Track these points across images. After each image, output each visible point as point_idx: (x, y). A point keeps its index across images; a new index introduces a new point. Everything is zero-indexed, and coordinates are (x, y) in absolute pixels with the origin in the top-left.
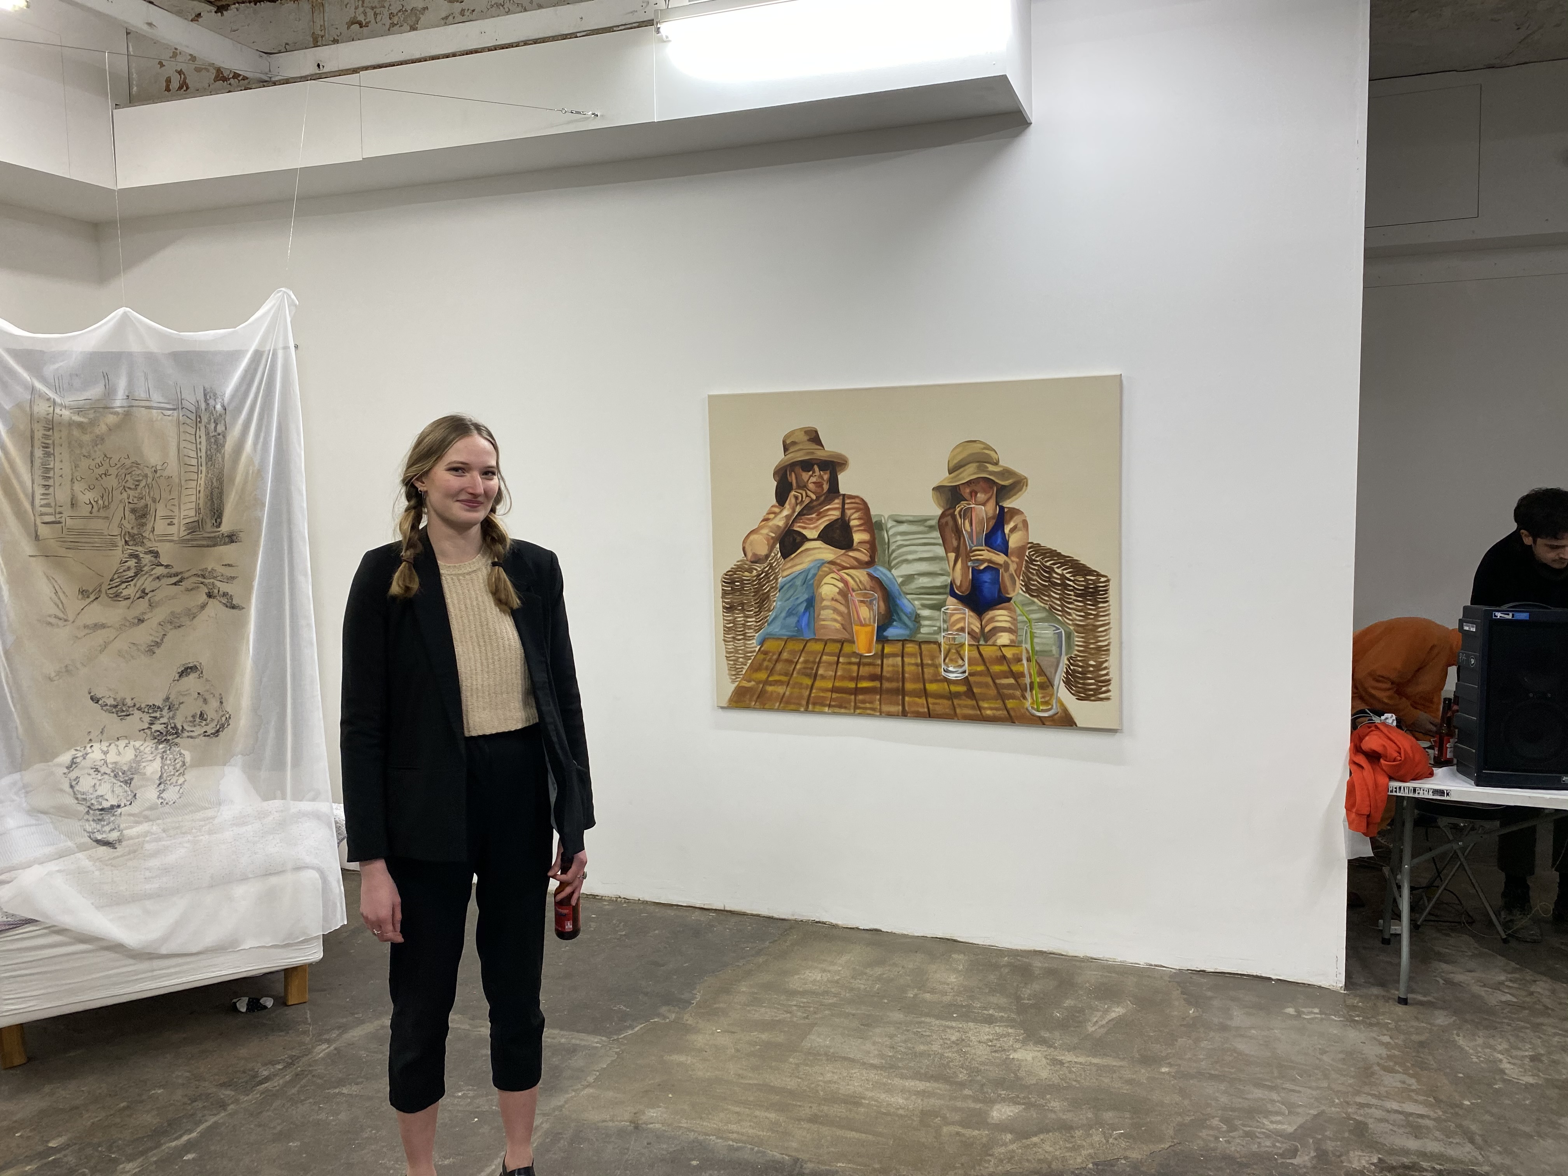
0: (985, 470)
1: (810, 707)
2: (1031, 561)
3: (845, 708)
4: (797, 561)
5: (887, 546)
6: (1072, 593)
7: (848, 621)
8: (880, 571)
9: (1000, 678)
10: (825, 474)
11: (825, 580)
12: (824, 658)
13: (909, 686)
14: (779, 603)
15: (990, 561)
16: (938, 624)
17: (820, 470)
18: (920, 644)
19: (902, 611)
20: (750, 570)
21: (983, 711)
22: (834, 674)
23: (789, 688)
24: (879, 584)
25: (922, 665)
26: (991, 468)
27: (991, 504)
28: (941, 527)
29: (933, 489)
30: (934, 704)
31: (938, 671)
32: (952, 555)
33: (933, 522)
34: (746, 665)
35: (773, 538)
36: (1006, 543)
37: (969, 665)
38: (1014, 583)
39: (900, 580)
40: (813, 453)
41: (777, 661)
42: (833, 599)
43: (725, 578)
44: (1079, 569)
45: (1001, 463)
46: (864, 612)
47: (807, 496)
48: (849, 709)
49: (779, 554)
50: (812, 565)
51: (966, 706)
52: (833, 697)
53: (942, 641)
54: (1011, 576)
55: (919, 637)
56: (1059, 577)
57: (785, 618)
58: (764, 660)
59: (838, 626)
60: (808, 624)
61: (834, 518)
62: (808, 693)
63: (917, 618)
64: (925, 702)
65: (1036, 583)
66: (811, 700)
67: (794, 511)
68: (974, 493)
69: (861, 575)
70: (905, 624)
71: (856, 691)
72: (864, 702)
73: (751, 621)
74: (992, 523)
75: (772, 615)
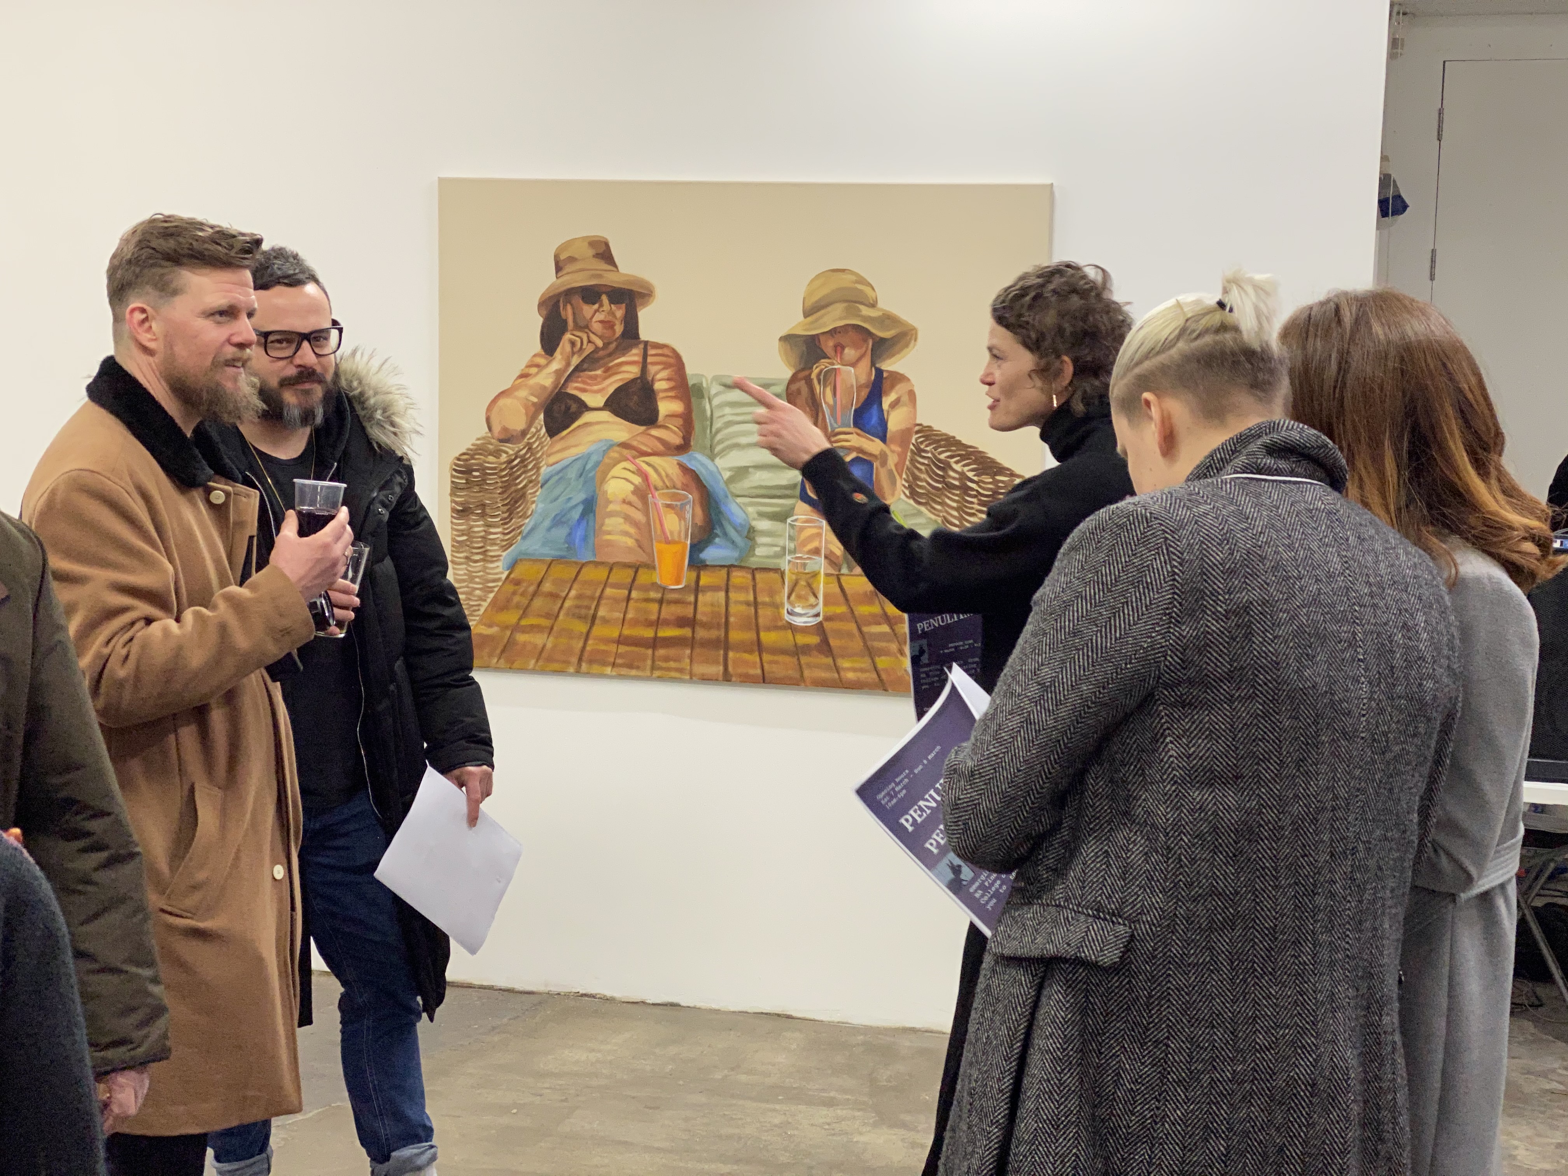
0: (857, 314)
1: (583, 666)
2: (919, 451)
3: (638, 668)
4: (571, 441)
5: (709, 422)
7: (647, 534)
8: (697, 460)
9: (868, 624)
10: (619, 308)
11: (612, 473)
12: (608, 592)
13: (735, 636)
14: (541, 505)
15: (860, 450)
16: (781, 543)
17: (612, 302)
18: (753, 571)
19: (729, 522)
20: (497, 453)
21: (841, 674)
22: (622, 616)
23: (551, 638)
24: (694, 479)
25: (756, 604)
26: (865, 311)
27: (865, 365)
28: (791, 394)
29: (780, 339)
30: (771, 663)
31: (779, 614)
35: (534, 404)
36: (883, 423)
37: (824, 606)
38: (893, 483)
39: (727, 475)
40: (600, 276)
41: (534, 595)
42: (624, 501)
43: (454, 465)
44: (986, 465)
45: (880, 305)
46: (672, 523)
48: (643, 670)
49: (544, 430)
50: (594, 448)
51: (818, 667)
52: (620, 651)
54: (890, 472)
55: (753, 562)
56: (956, 476)
57: (549, 529)
58: (514, 593)
59: (630, 542)
60: (585, 539)
61: (631, 376)
62: (581, 644)
63: (750, 534)
64: (758, 660)
65: (924, 483)
66: (586, 657)
67: (568, 364)
68: (839, 348)
69: (668, 465)
70: (733, 542)
71: (655, 643)
72: (666, 659)
73: (496, 533)
74: (865, 393)
75: (529, 523)
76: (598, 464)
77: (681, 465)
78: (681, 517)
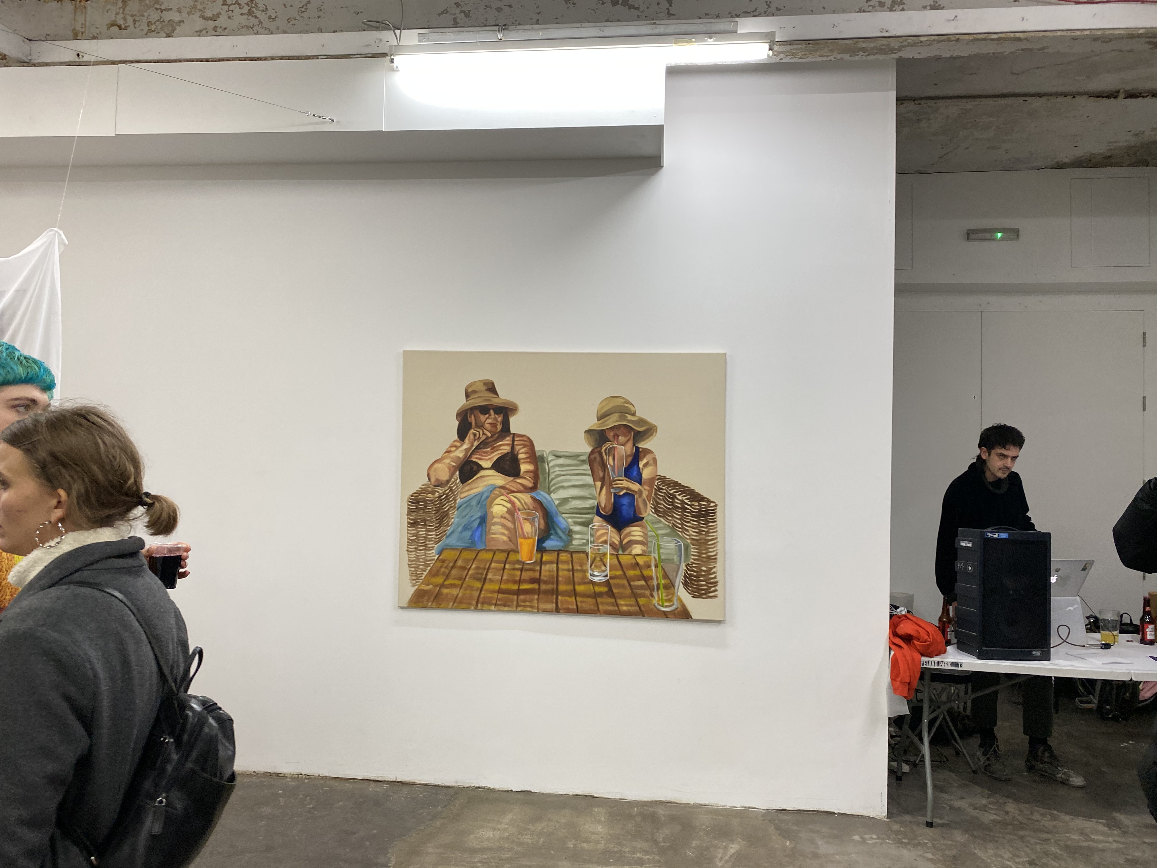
0: (625, 418)
1: (479, 605)
2: (659, 489)
3: (509, 606)
4: (473, 485)
5: (547, 475)
6: (689, 514)
7: (514, 534)
8: (541, 495)
9: (634, 581)
10: (499, 417)
11: (495, 502)
12: (493, 565)
13: (562, 588)
14: (457, 520)
15: (628, 489)
16: (586, 538)
17: (495, 413)
18: (572, 553)
19: (558, 527)
20: (433, 493)
21: (620, 607)
22: (500, 578)
23: (462, 591)
24: (539, 504)
25: (573, 570)
26: (630, 417)
27: (630, 445)
28: (591, 461)
29: (585, 432)
30: (581, 602)
31: (585, 575)
32: (599, 484)
33: (585, 458)
34: (425, 571)
35: (453, 466)
36: (640, 475)
37: (610, 570)
38: (646, 506)
39: (557, 502)
40: (489, 400)
41: (453, 567)
42: (502, 517)
43: (410, 499)
44: (695, 496)
45: (637, 414)
46: (527, 528)
47: (484, 434)
48: (512, 607)
49: (459, 480)
50: (485, 489)
51: (607, 604)
52: (499, 597)
53: (589, 551)
54: (644, 500)
55: (571, 548)
56: (679, 502)
57: (461, 532)
58: (441, 567)
59: (505, 538)
60: (480, 537)
61: (506, 452)
62: (477, 594)
63: (570, 533)
64: (574, 601)
65: (662, 506)
66: (481, 600)
67: (472, 446)
68: (616, 436)
69: (526, 498)
70: (560, 538)
71: (518, 592)
72: (524, 601)
73: (432, 535)
74: (630, 459)
75: (450, 529)
76: (488, 497)
77: (533, 498)
78: (533, 525)
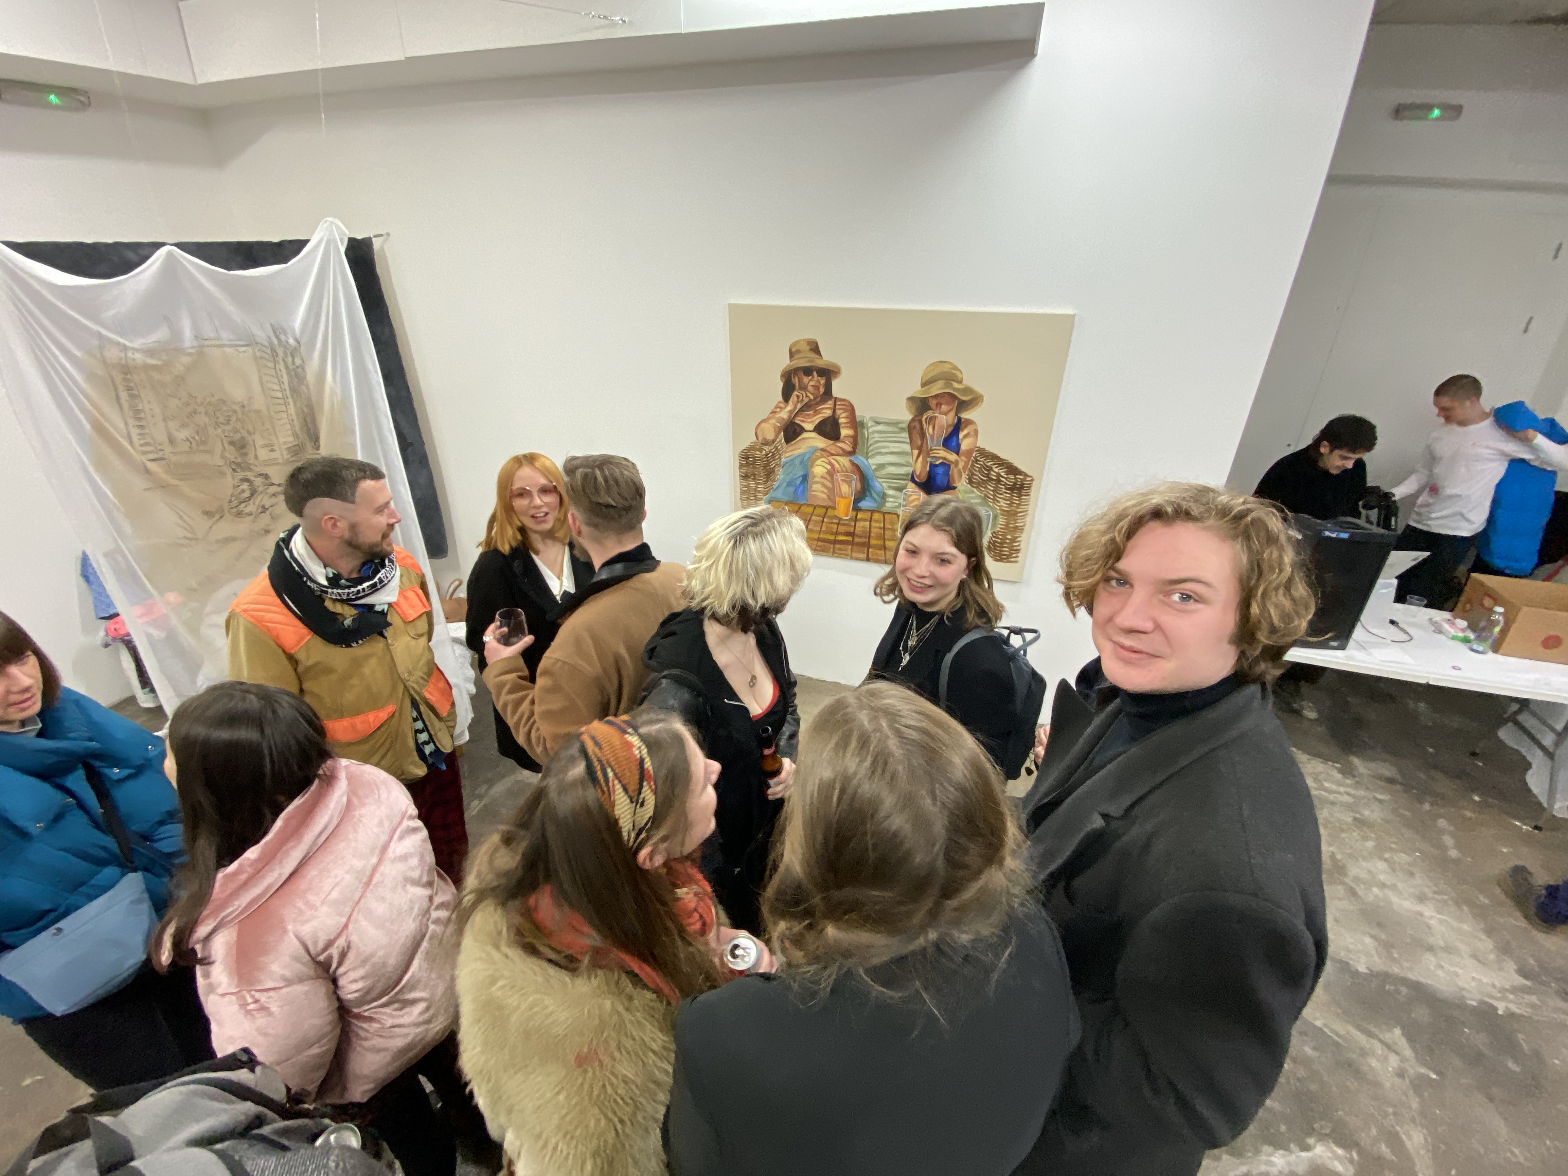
0: (950, 386)
4: (797, 446)
6: (1003, 487)
7: (832, 493)
8: (859, 459)
10: (822, 379)
11: (817, 463)
12: (813, 517)
13: (873, 542)
14: (782, 476)
15: (945, 459)
17: (819, 375)
19: (874, 489)
20: (761, 450)
22: (819, 529)
24: (857, 468)
25: (884, 528)
26: (956, 385)
27: (952, 414)
28: (910, 429)
29: (907, 399)
32: (916, 452)
33: (905, 425)
35: (778, 427)
36: (958, 446)
38: (960, 476)
39: (874, 467)
40: (813, 361)
42: (822, 477)
43: (742, 454)
44: (1012, 470)
45: (964, 382)
46: (845, 488)
49: (783, 440)
50: (807, 451)
52: (818, 544)
54: (959, 471)
56: (995, 474)
57: (785, 487)
59: (824, 496)
60: (803, 492)
61: (827, 415)
63: (884, 496)
67: (795, 407)
68: (939, 405)
69: (844, 461)
70: (874, 499)
71: (835, 542)
72: (840, 549)
73: (761, 487)
74: (950, 430)
75: (776, 484)
76: (810, 458)
77: (851, 461)
78: (850, 486)
